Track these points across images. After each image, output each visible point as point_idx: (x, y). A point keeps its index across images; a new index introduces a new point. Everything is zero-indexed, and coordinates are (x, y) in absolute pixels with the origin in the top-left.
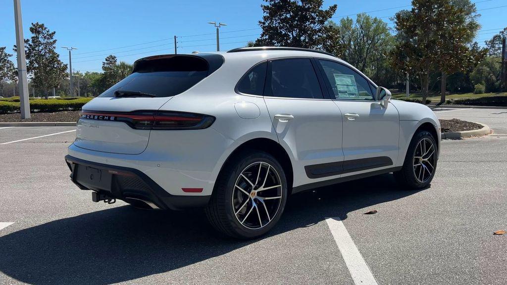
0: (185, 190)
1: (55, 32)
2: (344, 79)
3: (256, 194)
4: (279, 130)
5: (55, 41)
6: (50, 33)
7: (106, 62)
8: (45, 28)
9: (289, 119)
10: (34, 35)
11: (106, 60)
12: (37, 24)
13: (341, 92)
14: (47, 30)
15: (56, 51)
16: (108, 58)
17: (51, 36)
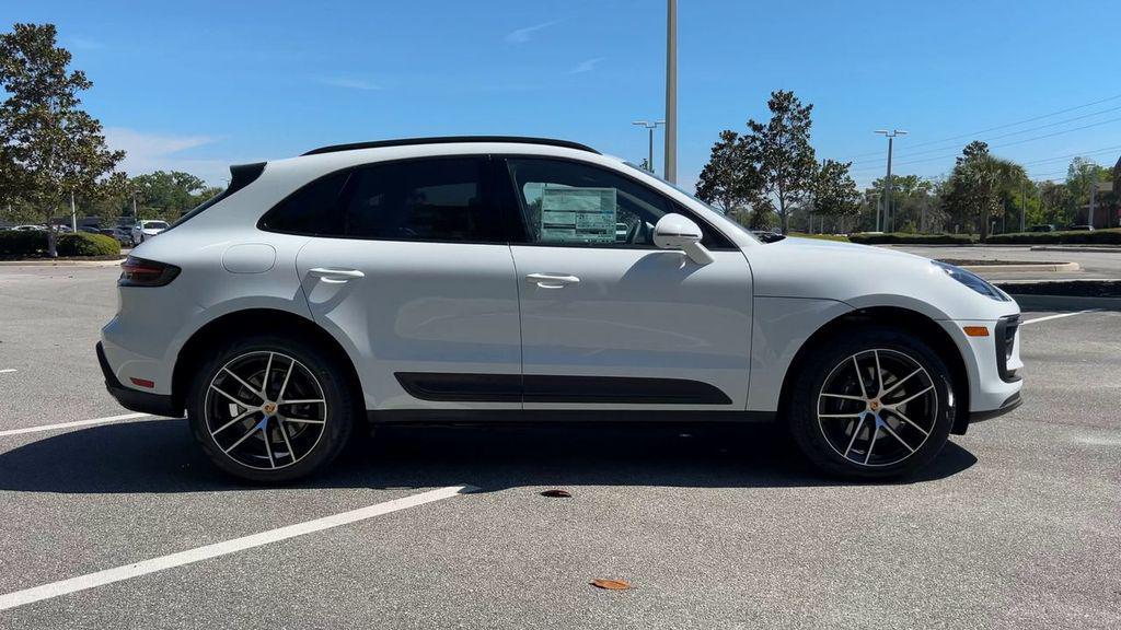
0: (136, 381)
1: (811, 106)
2: (577, 197)
3: (276, 409)
4: (316, 298)
5: (808, 124)
6: (803, 107)
7: (963, 157)
8: (795, 100)
9: (352, 279)
10: (774, 115)
11: (965, 152)
12: (781, 93)
13: (548, 226)
14: (797, 102)
15: (810, 143)
16: (969, 148)
17: (806, 112)
